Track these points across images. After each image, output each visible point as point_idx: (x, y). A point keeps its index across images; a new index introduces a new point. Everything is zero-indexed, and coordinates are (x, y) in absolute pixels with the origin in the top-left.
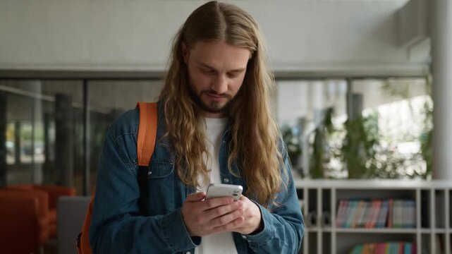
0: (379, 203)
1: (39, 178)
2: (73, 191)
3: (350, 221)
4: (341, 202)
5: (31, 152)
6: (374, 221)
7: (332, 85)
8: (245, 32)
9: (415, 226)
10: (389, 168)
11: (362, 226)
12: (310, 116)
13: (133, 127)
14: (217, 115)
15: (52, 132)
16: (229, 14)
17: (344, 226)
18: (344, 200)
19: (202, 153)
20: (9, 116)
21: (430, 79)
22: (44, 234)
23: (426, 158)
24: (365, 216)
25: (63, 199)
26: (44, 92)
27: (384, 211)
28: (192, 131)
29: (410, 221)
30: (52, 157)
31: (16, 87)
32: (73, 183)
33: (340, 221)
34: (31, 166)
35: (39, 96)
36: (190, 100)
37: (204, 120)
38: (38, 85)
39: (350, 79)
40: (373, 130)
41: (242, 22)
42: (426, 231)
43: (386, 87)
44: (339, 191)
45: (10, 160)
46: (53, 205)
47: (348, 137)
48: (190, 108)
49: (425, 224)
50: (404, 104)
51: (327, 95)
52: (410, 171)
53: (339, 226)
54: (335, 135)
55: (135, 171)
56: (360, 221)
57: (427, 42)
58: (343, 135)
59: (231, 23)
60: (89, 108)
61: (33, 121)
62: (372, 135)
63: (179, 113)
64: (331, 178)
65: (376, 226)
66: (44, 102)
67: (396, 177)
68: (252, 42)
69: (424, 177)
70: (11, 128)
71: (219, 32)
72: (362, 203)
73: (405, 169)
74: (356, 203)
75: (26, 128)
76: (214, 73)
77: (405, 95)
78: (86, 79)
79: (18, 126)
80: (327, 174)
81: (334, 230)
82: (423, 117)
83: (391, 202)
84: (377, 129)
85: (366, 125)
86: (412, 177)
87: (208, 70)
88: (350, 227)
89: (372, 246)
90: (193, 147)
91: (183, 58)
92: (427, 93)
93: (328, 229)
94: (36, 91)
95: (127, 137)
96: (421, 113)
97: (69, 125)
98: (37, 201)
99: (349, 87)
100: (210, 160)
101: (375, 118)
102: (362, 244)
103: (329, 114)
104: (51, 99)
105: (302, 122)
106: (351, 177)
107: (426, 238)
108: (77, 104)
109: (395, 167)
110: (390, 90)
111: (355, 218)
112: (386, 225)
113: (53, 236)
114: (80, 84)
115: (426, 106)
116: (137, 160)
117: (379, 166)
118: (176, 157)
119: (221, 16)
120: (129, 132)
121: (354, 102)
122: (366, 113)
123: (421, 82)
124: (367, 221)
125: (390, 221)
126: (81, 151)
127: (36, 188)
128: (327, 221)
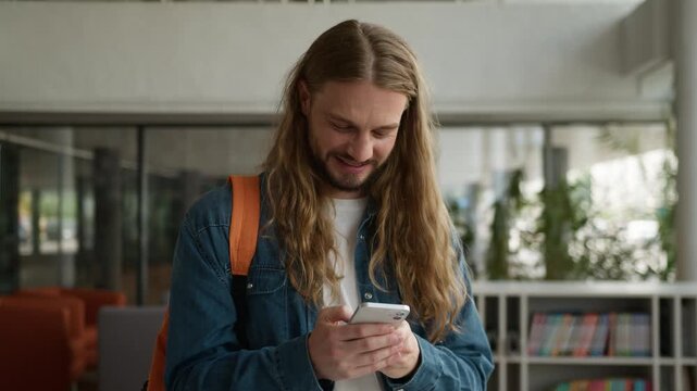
0: (595, 319)
1: (69, 276)
2: (122, 297)
3: (550, 346)
4: (536, 318)
5: (56, 235)
6: (586, 346)
7: (520, 134)
8: (401, 68)
9: (649, 354)
10: (609, 263)
11: (569, 353)
12: (487, 181)
13: (223, 214)
14: (353, 194)
15: (89, 206)
16: (377, 40)
17: (539, 353)
18: (541, 313)
19: (327, 252)
20: (24, 181)
21: (673, 125)
22: (78, 365)
23: (665, 248)
24: (573, 338)
25: (106, 310)
26: (77, 145)
27: (603, 330)
28: (312, 220)
29: (642, 347)
30: (89, 244)
31: (34, 136)
32: (121, 285)
33: (535, 345)
34: (57, 259)
35: (69, 151)
36: (310, 171)
37: (333, 202)
38: (67, 135)
39: (548, 125)
40: (584, 205)
41: (398, 53)
42: (667, 361)
43: (605, 137)
44: (533, 300)
45: (26, 249)
46: (91, 318)
47: (546, 216)
48: (310, 183)
49: (666, 350)
50: (631, 162)
51: (512, 149)
52: (642, 268)
53: (532, 353)
54: (525, 210)
55: (227, 282)
56: (565, 346)
57: (669, 67)
58: (537, 211)
59: (380, 54)
60: (147, 169)
61: (59, 189)
62: (583, 211)
63: (291, 191)
64: (519, 278)
65: (589, 354)
66: (78, 160)
67: (620, 276)
68: (411, 83)
69: (664, 276)
70: (26, 199)
71: (363, 67)
72: (568, 319)
73: (634, 263)
74: (559, 319)
75: (49, 200)
76: (353, 129)
77: (633, 148)
78: (142, 126)
79: (36, 196)
80: (513, 271)
81: (524, 359)
82: (662, 183)
83: (613, 317)
84: (591, 201)
85: (574, 196)
86: (644, 277)
87: (343, 125)
88: (550, 355)
89: (584, 385)
90: (314, 244)
91: (299, 106)
92: (668, 146)
93: (515, 359)
94: (65, 144)
95: (214, 231)
96: (659, 177)
97: (116, 195)
98: (66, 313)
99: (547, 137)
100: (341, 262)
101: (586, 185)
102: (567, 381)
103: (516, 179)
104: (87, 155)
105: (475, 190)
106: (550, 276)
107: (667, 372)
108: (128, 163)
109: (618, 261)
110: (610, 142)
111: (557, 341)
112: (606, 352)
113: (92, 367)
114: (132, 134)
115: (666, 166)
116: (229, 266)
117: (594, 259)
118: (287, 257)
119: (366, 44)
120: (217, 221)
121: (555, 159)
122: (572, 176)
123: (659, 129)
124: (576, 346)
125: (611, 347)
126: (134, 234)
127: (65, 293)
128: (514, 346)
